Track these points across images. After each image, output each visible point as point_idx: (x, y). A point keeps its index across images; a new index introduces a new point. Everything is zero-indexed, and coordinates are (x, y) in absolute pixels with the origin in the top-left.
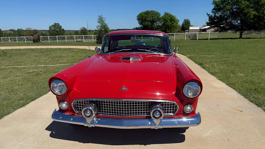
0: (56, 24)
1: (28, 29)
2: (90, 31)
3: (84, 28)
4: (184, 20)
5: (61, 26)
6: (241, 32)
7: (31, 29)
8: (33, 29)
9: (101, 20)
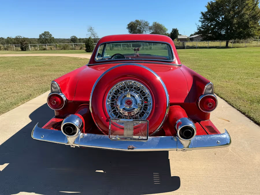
0: (45, 32)
1: (18, 37)
2: (80, 39)
3: (74, 36)
4: (173, 29)
5: (50, 34)
6: (227, 41)
7: (21, 37)
8: (22, 38)
9: (91, 29)
